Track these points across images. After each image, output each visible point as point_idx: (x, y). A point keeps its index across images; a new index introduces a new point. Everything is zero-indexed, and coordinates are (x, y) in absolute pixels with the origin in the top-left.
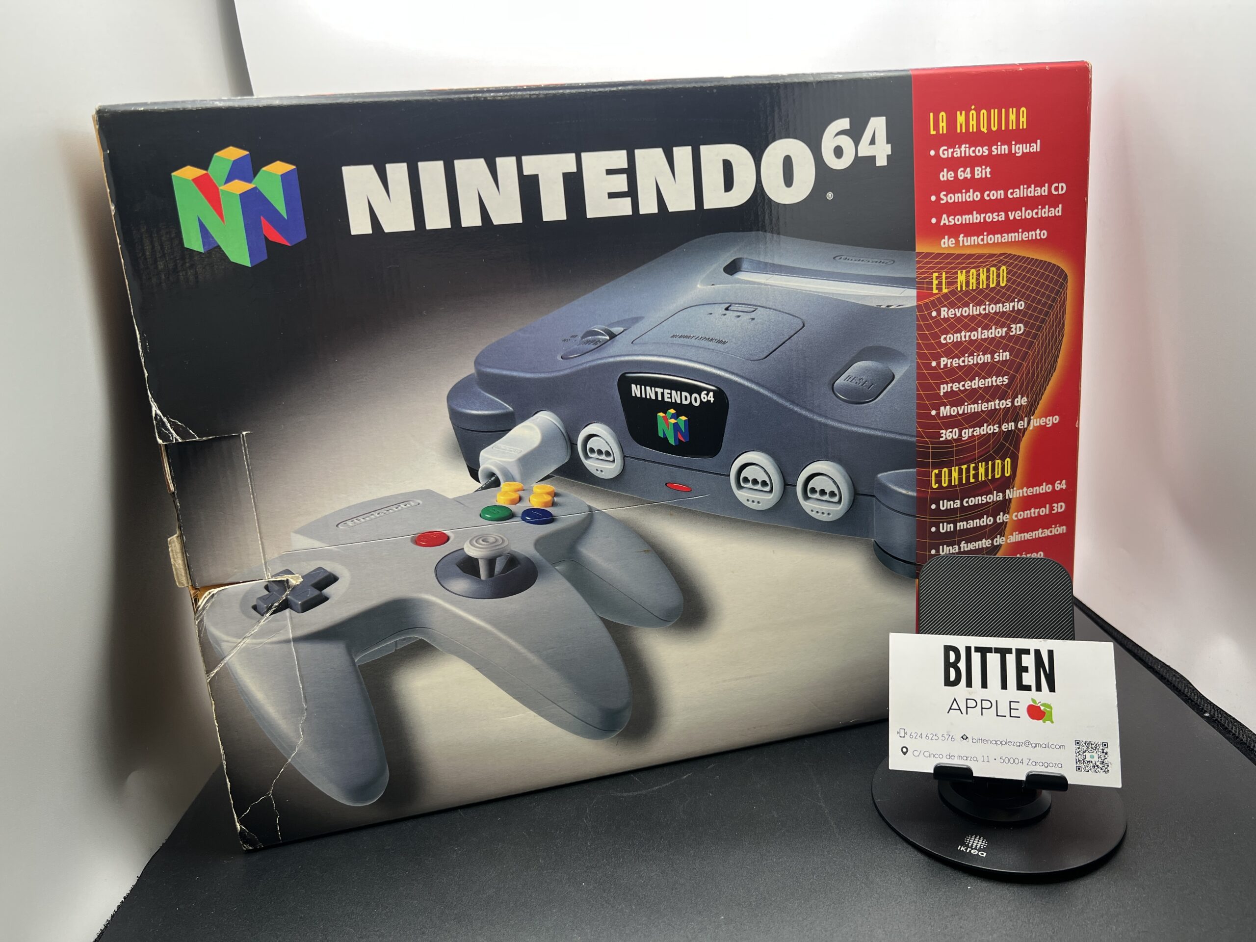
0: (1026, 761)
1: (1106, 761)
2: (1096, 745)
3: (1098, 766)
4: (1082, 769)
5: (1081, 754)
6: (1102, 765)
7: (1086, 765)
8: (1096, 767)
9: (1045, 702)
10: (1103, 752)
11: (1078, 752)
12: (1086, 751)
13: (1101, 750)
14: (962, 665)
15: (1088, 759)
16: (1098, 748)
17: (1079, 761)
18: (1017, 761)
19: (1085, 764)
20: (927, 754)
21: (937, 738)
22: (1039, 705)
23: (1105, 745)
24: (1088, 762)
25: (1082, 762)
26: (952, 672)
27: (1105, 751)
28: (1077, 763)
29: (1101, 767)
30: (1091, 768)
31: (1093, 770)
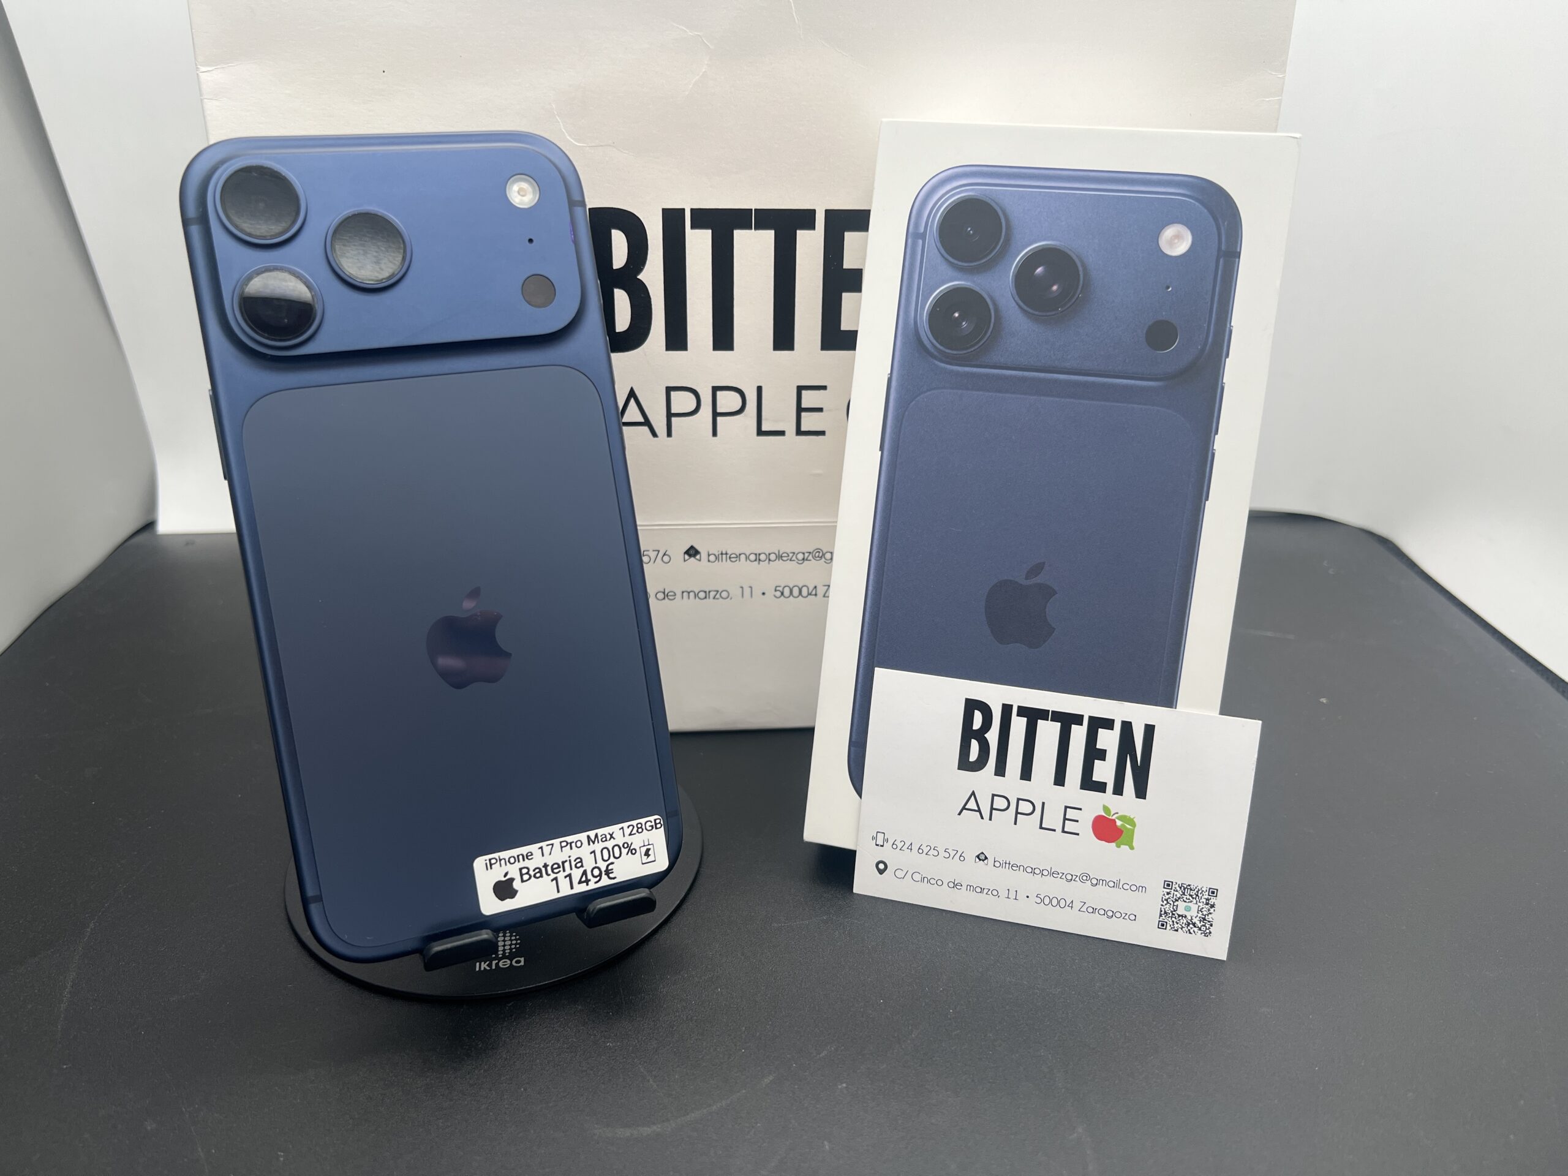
0: (1077, 905)
1: (1209, 918)
2: (1198, 892)
5: (1171, 902)
7: (1175, 920)
9: (1126, 814)
11: (1166, 900)
12: (1179, 898)
14: (993, 736)
16: (1199, 895)
18: (1062, 903)
20: (917, 877)
22: (1114, 818)
23: (1213, 893)
24: (1179, 916)
25: (1171, 914)
26: (975, 745)
27: (1211, 902)
31: (1185, 929)
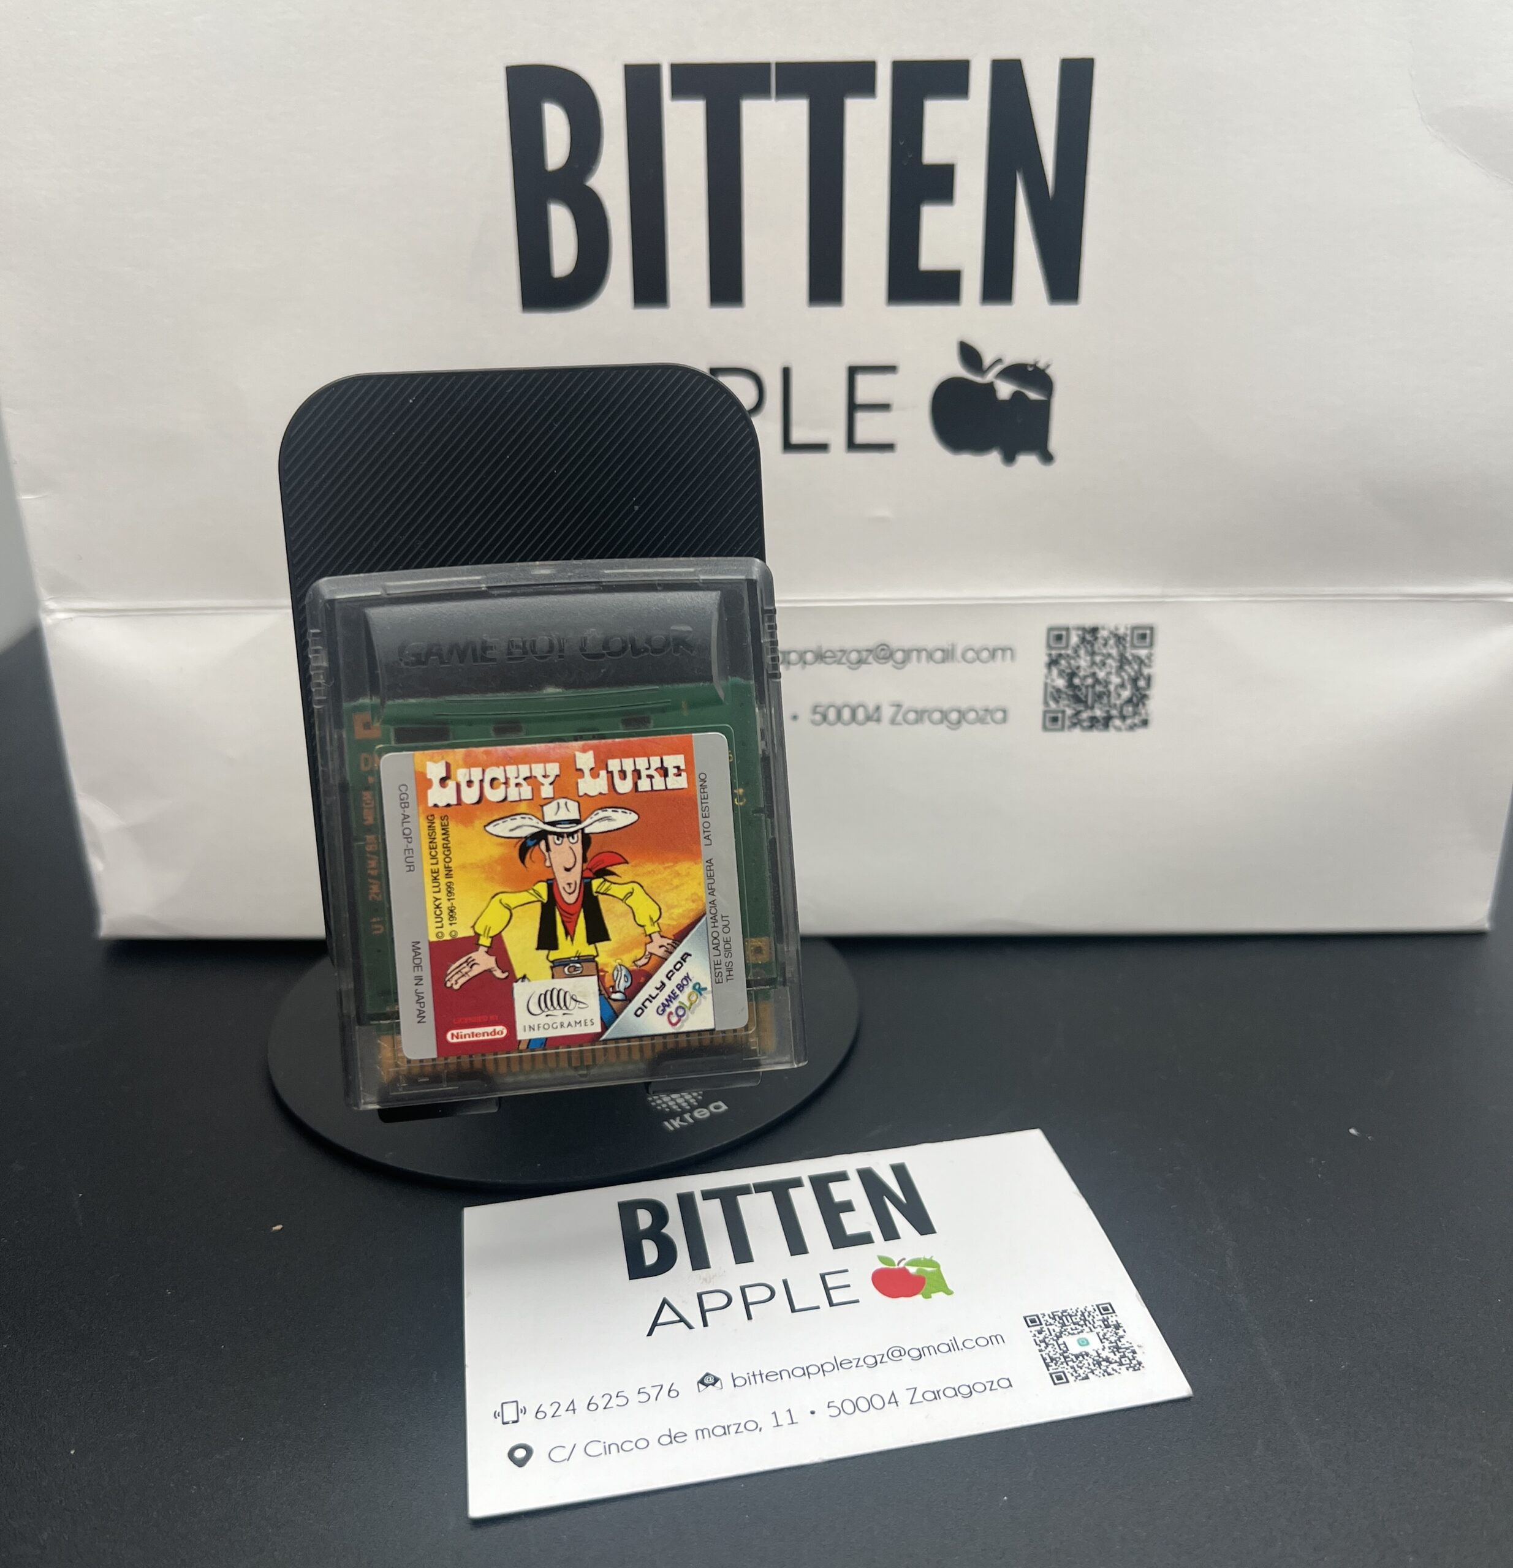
3: (1107, 1360)
4: (1069, 1376)
6: (1118, 1355)
8: (1104, 1363)
10: (1108, 1326)
13: (1101, 1323)
15: (1074, 1348)
17: (1052, 1359)
19: (1071, 1364)
21: (623, 1401)
28: (1048, 1366)
29: (1117, 1358)
30: (1093, 1368)
